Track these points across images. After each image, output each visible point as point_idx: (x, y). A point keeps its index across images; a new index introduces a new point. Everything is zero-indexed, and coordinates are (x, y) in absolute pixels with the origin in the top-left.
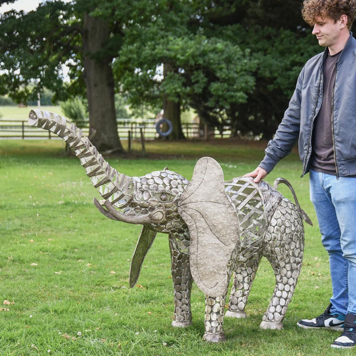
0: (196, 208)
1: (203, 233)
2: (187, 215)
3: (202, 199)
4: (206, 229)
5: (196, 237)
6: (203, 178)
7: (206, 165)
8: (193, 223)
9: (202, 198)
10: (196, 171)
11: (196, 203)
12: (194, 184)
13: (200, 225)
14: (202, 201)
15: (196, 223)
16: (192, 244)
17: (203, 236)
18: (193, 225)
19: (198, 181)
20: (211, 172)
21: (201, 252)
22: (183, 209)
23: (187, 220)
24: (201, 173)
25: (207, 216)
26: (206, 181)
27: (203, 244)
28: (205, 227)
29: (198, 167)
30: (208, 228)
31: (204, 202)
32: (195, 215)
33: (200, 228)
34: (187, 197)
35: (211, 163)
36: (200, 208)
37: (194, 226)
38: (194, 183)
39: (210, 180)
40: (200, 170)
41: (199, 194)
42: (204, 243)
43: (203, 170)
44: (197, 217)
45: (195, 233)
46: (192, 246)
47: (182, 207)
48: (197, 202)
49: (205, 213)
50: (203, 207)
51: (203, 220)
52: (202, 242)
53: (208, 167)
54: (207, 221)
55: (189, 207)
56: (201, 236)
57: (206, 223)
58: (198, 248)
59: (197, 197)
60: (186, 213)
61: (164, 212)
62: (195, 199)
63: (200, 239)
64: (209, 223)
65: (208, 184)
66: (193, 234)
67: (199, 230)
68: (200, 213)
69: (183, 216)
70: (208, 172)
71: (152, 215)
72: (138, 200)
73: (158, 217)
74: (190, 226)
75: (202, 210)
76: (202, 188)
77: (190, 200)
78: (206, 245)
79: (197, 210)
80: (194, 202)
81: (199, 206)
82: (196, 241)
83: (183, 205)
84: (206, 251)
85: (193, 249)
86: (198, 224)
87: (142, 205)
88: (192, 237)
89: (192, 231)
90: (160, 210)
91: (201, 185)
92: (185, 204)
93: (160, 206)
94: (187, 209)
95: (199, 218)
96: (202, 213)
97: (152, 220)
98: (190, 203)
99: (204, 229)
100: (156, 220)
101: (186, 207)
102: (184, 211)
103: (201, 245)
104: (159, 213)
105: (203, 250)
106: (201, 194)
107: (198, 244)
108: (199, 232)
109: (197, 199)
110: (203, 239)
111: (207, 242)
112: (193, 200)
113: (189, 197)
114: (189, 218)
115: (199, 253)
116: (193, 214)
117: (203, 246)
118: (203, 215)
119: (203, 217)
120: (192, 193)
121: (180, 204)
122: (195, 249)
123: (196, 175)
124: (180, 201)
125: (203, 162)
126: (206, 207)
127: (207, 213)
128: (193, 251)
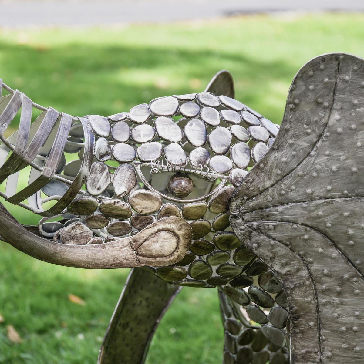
0: (309, 218)
1: (339, 294)
2: (272, 242)
3: (329, 191)
4: (348, 280)
5: (313, 307)
6: (324, 121)
7: (333, 80)
8: (296, 264)
9: (329, 187)
10: (297, 101)
11: (305, 205)
12: (291, 145)
13: (326, 271)
14: (329, 195)
15: (307, 265)
16: (297, 330)
17: (341, 303)
18: (298, 270)
19: (308, 134)
20: (356, 102)
21: (337, 352)
22: (255, 224)
23: (272, 258)
24: (313, 106)
25: (351, 242)
26: (339, 130)
27: (343, 328)
28: (346, 276)
29: (303, 88)
30: (357, 276)
31: (338, 200)
32: (306, 240)
33: (327, 279)
34: (268, 184)
35: (355, 71)
36: (326, 219)
37: (304, 273)
38: (291, 141)
39: (353, 126)
40: (311, 97)
41: (315, 174)
42: (344, 324)
43: (321, 96)
44: (313, 246)
45: (306, 296)
46: (300, 336)
47: (246, 217)
48: (312, 200)
49: (346, 233)
50: (336, 215)
51: (335, 253)
52: (339, 320)
53: (340, 85)
54: (351, 256)
55: (279, 218)
56: (329, 302)
57: (349, 260)
58: (323, 340)
59: (307, 185)
60: (269, 237)
61: (180, 233)
62: (301, 191)
63: (326, 311)
64: (358, 262)
65: (347, 142)
66: (301, 299)
67: (322, 284)
68: (324, 234)
69: (255, 245)
70: (342, 101)
71: (142, 241)
72: (94, 196)
73: (161, 247)
74: (285, 274)
75: (329, 225)
76: (327, 153)
77: (281, 195)
78: (355, 328)
79: (309, 224)
80: (297, 202)
81: (320, 213)
82: (311, 320)
83: (252, 210)
84: (357, 348)
85: (302, 343)
86: (315, 267)
87: (107, 210)
88: (295, 308)
89: (296, 289)
90: (168, 226)
91: (319, 144)
92: (261, 209)
93: (168, 213)
94: (271, 223)
95: (320, 250)
96: (332, 234)
97: (141, 255)
98: (282, 204)
99: (342, 281)
100: (152, 257)
101: (263, 218)
102: (258, 230)
103: (332, 331)
104: (163, 234)
105: (344, 346)
106: (322, 175)
107: (319, 329)
108: (323, 292)
109: (309, 191)
110: (339, 311)
111: (358, 321)
112: (292, 195)
113: (277, 186)
114: (281, 250)
115: (330, 354)
116: (296, 236)
117: (342, 332)
118: (335, 239)
119: (335, 245)
120: (287, 171)
121: (238, 207)
122: (312, 345)
123: (297, 114)
124: (239, 201)
125: (322, 70)
126: (346, 214)
127: (351, 232)
128: (304, 351)
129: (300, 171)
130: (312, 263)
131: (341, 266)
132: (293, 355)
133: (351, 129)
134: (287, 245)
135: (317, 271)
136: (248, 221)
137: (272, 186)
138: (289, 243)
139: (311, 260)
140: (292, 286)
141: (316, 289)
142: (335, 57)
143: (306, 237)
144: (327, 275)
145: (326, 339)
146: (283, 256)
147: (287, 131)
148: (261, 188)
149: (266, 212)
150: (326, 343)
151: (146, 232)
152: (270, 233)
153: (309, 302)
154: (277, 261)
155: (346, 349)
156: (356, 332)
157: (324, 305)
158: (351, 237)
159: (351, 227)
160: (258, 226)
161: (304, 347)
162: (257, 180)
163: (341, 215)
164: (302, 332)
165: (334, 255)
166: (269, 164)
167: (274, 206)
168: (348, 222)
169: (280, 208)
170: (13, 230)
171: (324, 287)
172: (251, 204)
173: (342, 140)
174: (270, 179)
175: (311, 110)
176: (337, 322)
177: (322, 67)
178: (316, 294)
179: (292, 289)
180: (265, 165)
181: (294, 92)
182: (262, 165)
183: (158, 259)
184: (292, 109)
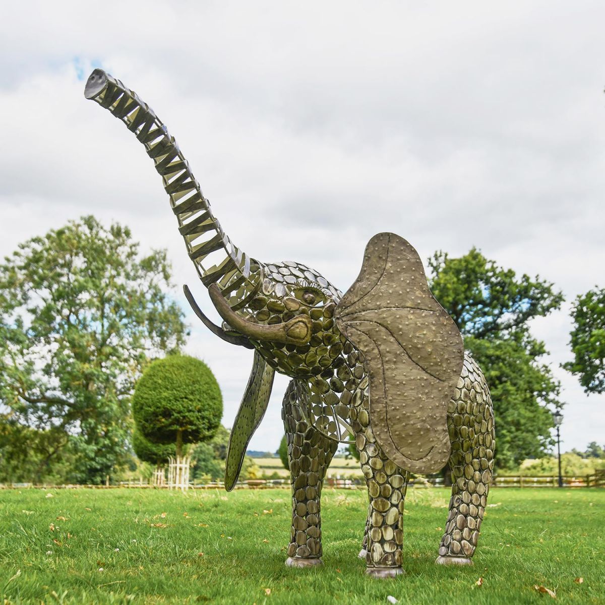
0: (379, 319)
1: (395, 363)
2: (359, 332)
3: (388, 304)
4: (399, 354)
5: (381, 371)
6: (383, 267)
7: (387, 246)
8: (372, 346)
9: (388, 302)
10: (369, 256)
11: (376, 311)
12: (368, 278)
13: (388, 350)
14: (389, 306)
15: (378, 346)
16: (373, 385)
17: (397, 368)
18: (373, 349)
19: (376, 273)
20: (399, 257)
21: (395, 397)
22: (349, 323)
23: (359, 342)
24: (377, 259)
25: (401, 333)
26: (392, 272)
27: (398, 383)
28: (398, 352)
29: (372, 249)
30: (404, 353)
31: (393, 309)
32: (377, 331)
33: (388, 354)
34: (356, 300)
35: (397, 242)
36: (387, 319)
37: (376, 351)
38: (367, 277)
39: (399, 270)
40: (376, 254)
41: (381, 294)
42: (398, 380)
43: (382, 254)
44: (380, 335)
45: (378, 365)
46: (374, 388)
47: (344, 319)
48: (380, 309)
49: (398, 327)
50: (392, 317)
51: (392, 339)
52: (396, 378)
53: (391, 249)
54: (400, 341)
55: (363, 318)
56: (390, 368)
57: (400, 344)
58: (387, 390)
59: (377, 300)
60: (357, 330)
61: (309, 325)
62: (374, 304)
63: (388, 373)
64: (404, 344)
65: (396, 278)
66: (374, 367)
67: (386, 357)
68: (387, 328)
69: (349, 335)
70: (392, 257)
71: (290, 326)
72: (266, 296)
73: (300, 332)
74: (366, 352)
75: (389, 322)
76: (386, 283)
77: (363, 306)
78: (404, 382)
79: (379, 322)
80: (372, 310)
81: (385, 316)
82: (380, 379)
83: (348, 314)
84: (405, 394)
85: (376, 393)
86: (382, 347)
87: (272, 306)
88: (372, 372)
89: (372, 361)
90: (304, 320)
91: (381, 279)
92: (353, 314)
93: (303, 312)
94: (358, 322)
95: (385, 337)
96: (390, 328)
97: (288, 336)
98: (364, 311)
99: (396, 355)
100: (295, 337)
101: (354, 319)
102: (351, 326)
103: (392, 385)
104: (301, 324)
105: (398, 393)
106: (384, 295)
107: (385, 384)
108: (387, 362)
109: (378, 303)
110: (395, 372)
111: (405, 378)
112: (369, 306)
113: (361, 301)
114: (364, 337)
115: (391, 398)
116: (372, 329)
117: (398, 385)
118: (392, 331)
119: (392, 334)
120: (366, 293)
121: (339, 313)
122: (381, 394)
123: (370, 263)
124: (340, 309)
125: (381, 240)
126: (398, 316)
127: (401, 327)
128: (377, 397)
129: (373, 292)
130: (380, 345)
131: (396, 346)
132: (371, 400)
133: (398, 271)
134: (367, 334)
135: (383, 349)
136: (345, 321)
137: (358, 300)
138: (368, 334)
139: (380, 343)
140: (370, 359)
141: (382, 361)
142: (388, 234)
143: (377, 329)
144: (388, 352)
145: (389, 390)
146: (365, 341)
147: (365, 271)
148: (352, 302)
149: (356, 315)
150: (389, 392)
151: (293, 321)
152: (358, 328)
153: (379, 368)
154: (361, 344)
155: (400, 395)
156: (404, 384)
157: (387, 369)
158: (400, 330)
159: (401, 324)
160: (351, 324)
161: (377, 395)
162: (350, 298)
163: (395, 317)
164: (376, 386)
165: (392, 340)
166: (356, 289)
167: (360, 312)
168: (399, 321)
169: (363, 313)
170: (225, 307)
171: (387, 359)
172: (347, 311)
173: (393, 277)
174: (357, 297)
175: (377, 261)
176: (394, 380)
177: (381, 238)
178: (383, 364)
179: (370, 360)
180: (354, 289)
181: (368, 251)
182: (352, 289)
183: (297, 340)
184: (367, 260)
